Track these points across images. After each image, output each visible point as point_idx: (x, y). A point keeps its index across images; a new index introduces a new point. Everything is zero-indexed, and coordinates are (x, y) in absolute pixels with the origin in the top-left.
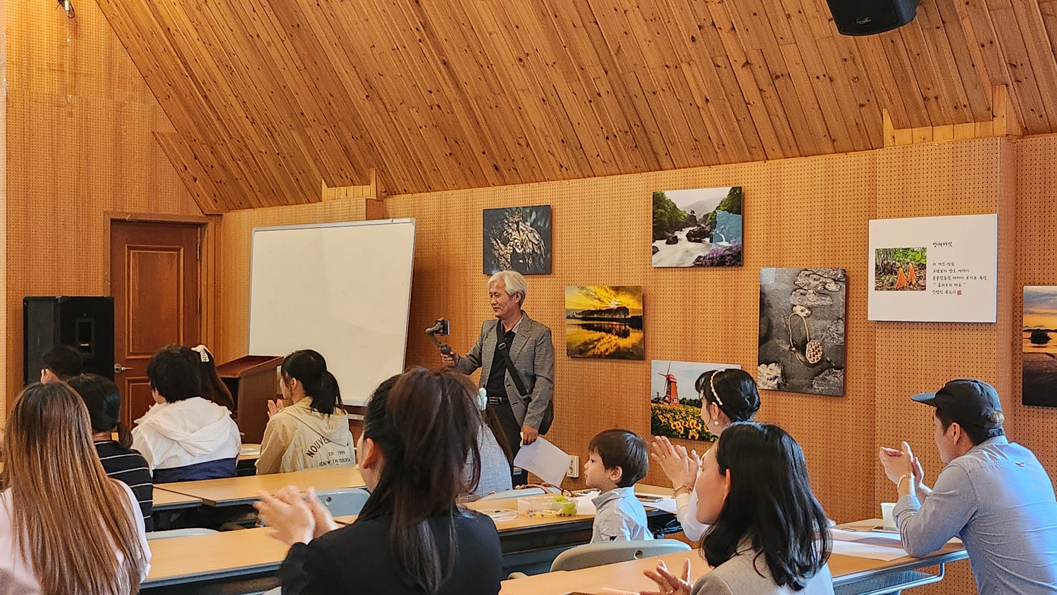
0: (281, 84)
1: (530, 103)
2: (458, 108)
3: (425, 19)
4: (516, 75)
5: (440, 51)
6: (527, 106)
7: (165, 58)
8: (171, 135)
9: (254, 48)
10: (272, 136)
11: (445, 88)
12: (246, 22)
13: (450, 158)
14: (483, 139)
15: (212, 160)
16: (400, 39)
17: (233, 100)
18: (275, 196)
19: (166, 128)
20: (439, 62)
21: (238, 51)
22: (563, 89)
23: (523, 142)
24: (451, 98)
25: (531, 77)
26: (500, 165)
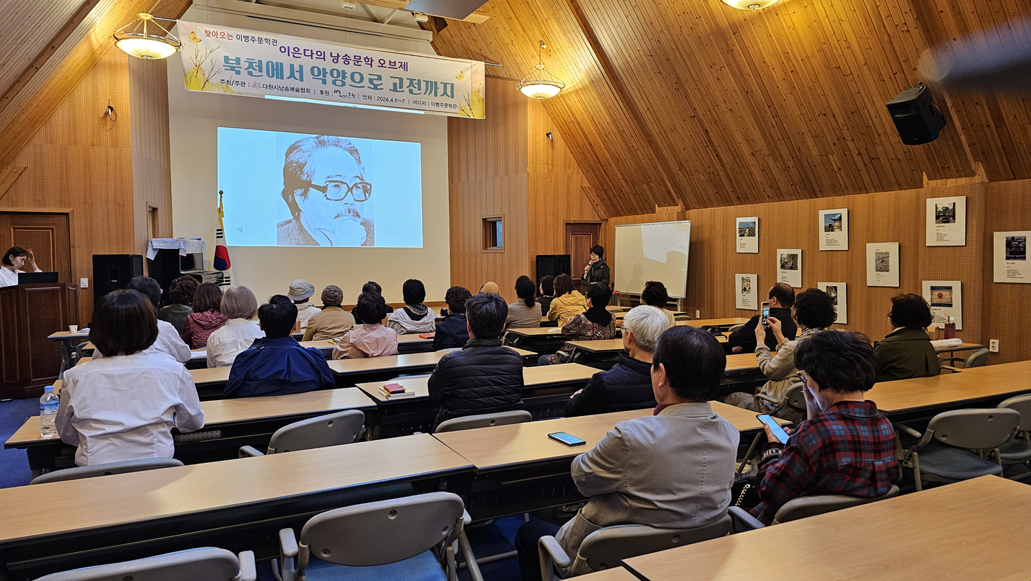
0: (641, 166)
1: (757, 173)
2: (722, 173)
3: (709, 137)
4: (750, 160)
5: (715, 150)
6: (754, 172)
7: (589, 156)
8: (588, 187)
9: (630, 152)
10: (634, 187)
11: (716, 165)
12: (628, 141)
13: (717, 195)
14: (733, 187)
15: (605, 197)
16: (697, 147)
17: (617, 172)
18: (632, 211)
19: (587, 184)
20: (714, 155)
21: (622, 152)
22: (772, 164)
23: (751, 187)
24: (719, 169)
25: (758, 161)
26: (740, 197)
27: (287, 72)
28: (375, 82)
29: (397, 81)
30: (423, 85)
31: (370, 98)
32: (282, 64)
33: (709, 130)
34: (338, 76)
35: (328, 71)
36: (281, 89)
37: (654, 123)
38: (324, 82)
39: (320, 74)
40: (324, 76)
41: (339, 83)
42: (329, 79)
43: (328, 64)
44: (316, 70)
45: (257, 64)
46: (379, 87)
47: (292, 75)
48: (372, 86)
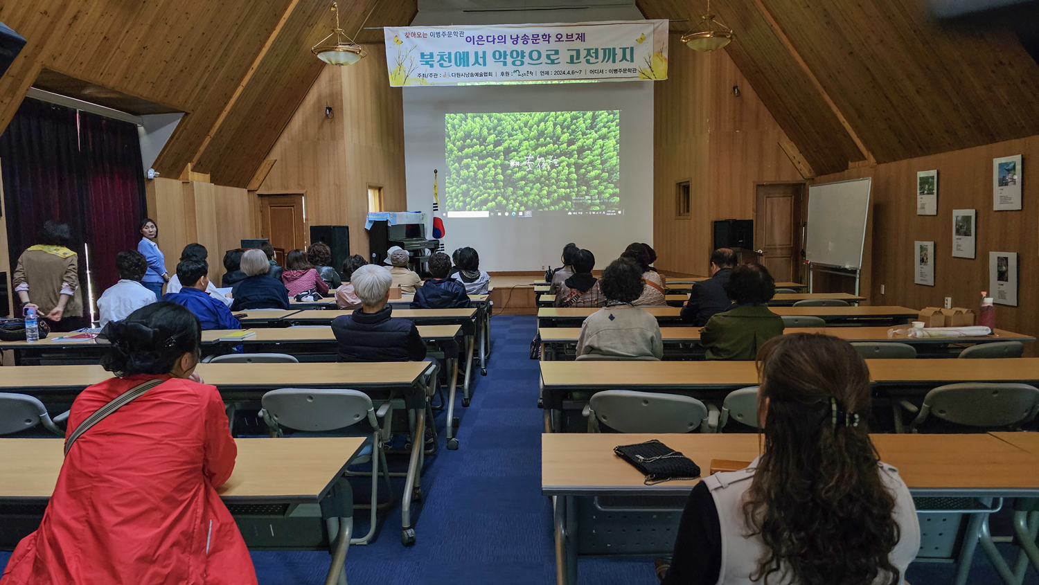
3: (873, 76)
4: (918, 100)
6: (926, 114)
11: (889, 109)
16: (866, 88)
20: (884, 97)
23: (929, 133)
27: (472, 59)
28: (552, 57)
29: (574, 53)
30: (601, 53)
31: (547, 73)
32: (468, 53)
34: (518, 56)
35: (508, 53)
36: (467, 75)
38: (505, 64)
39: (501, 57)
40: (505, 58)
41: (518, 63)
42: (509, 60)
43: (509, 46)
44: (497, 53)
45: (447, 56)
46: (556, 62)
47: (477, 62)
48: (550, 62)
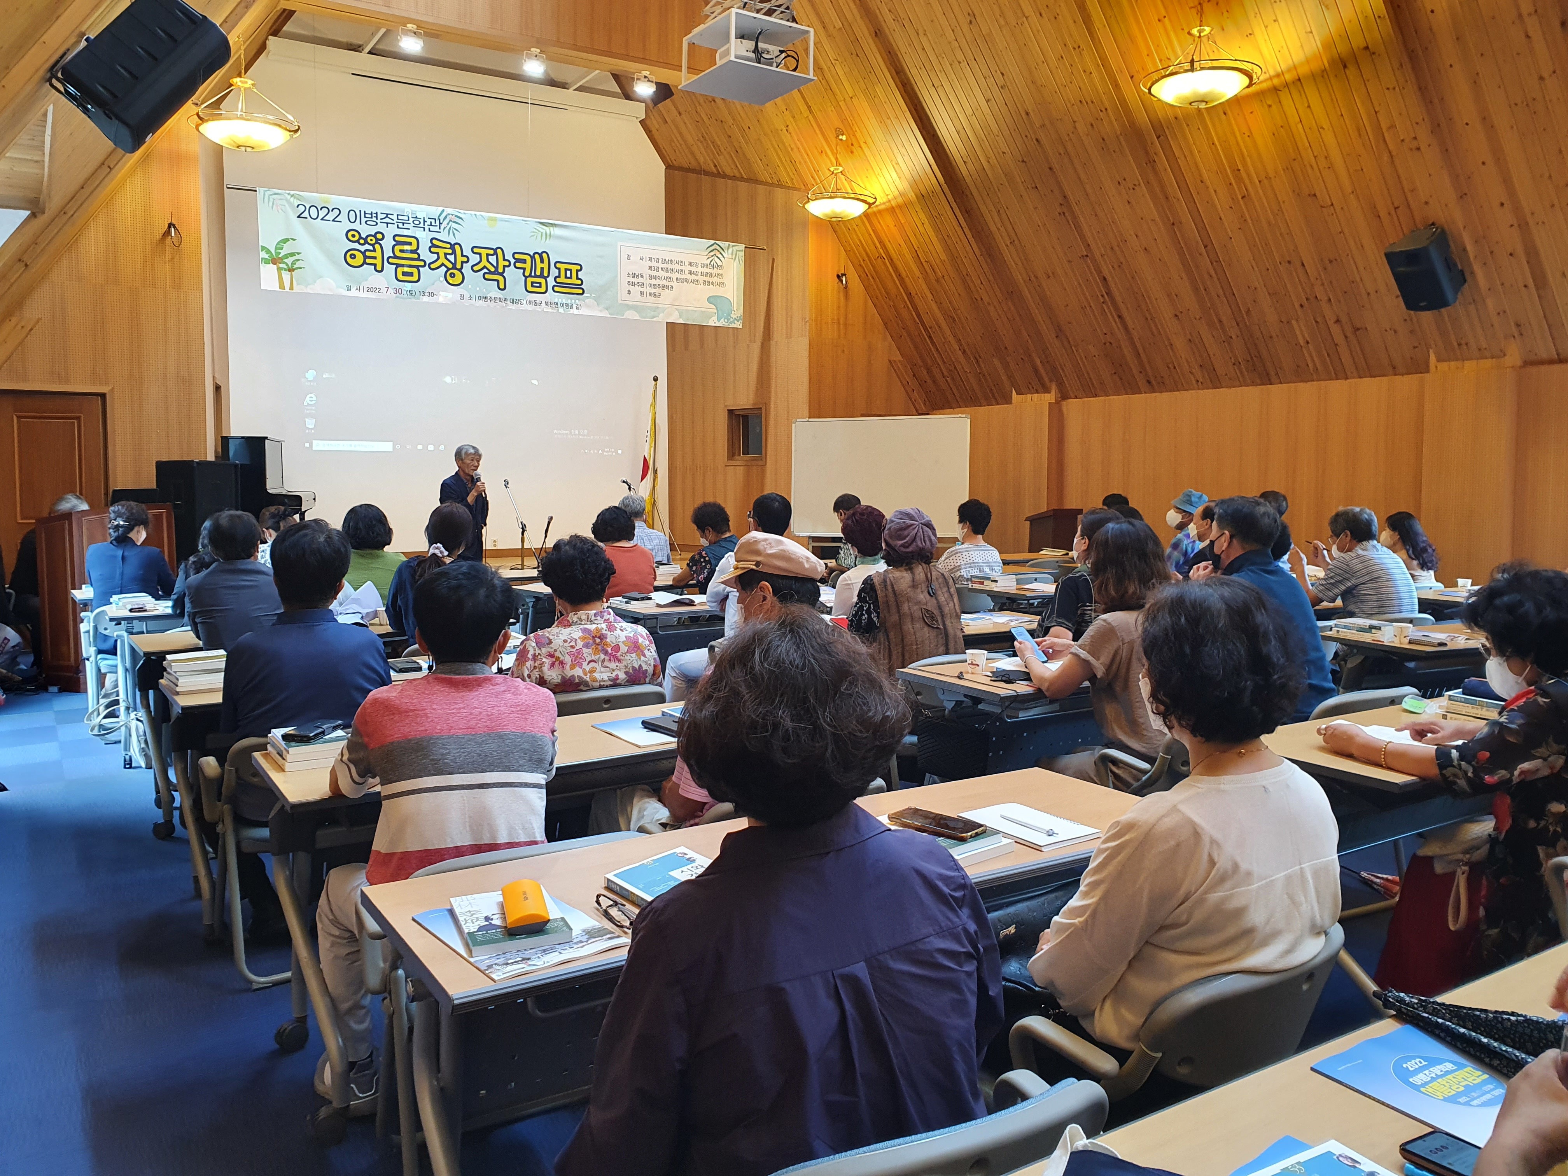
0: (993, 329)
2: (1125, 344)
3: (1108, 289)
4: (1171, 325)
5: (1117, 309)
6: (1177, 344)
8: (900, 361)
9: (977, 308)
12: (974, 291)
14: (1141, 363)
15: (927, 377)
17: (952, 338)
19: (898, 357)
20: (1115, 316)
21: (963, 308)
23: (1171, 367)
24: (1120, 337)
25: (1183, 328)
26: (1152, 380)
33: (1109, 278)
37: (1020, 264)
